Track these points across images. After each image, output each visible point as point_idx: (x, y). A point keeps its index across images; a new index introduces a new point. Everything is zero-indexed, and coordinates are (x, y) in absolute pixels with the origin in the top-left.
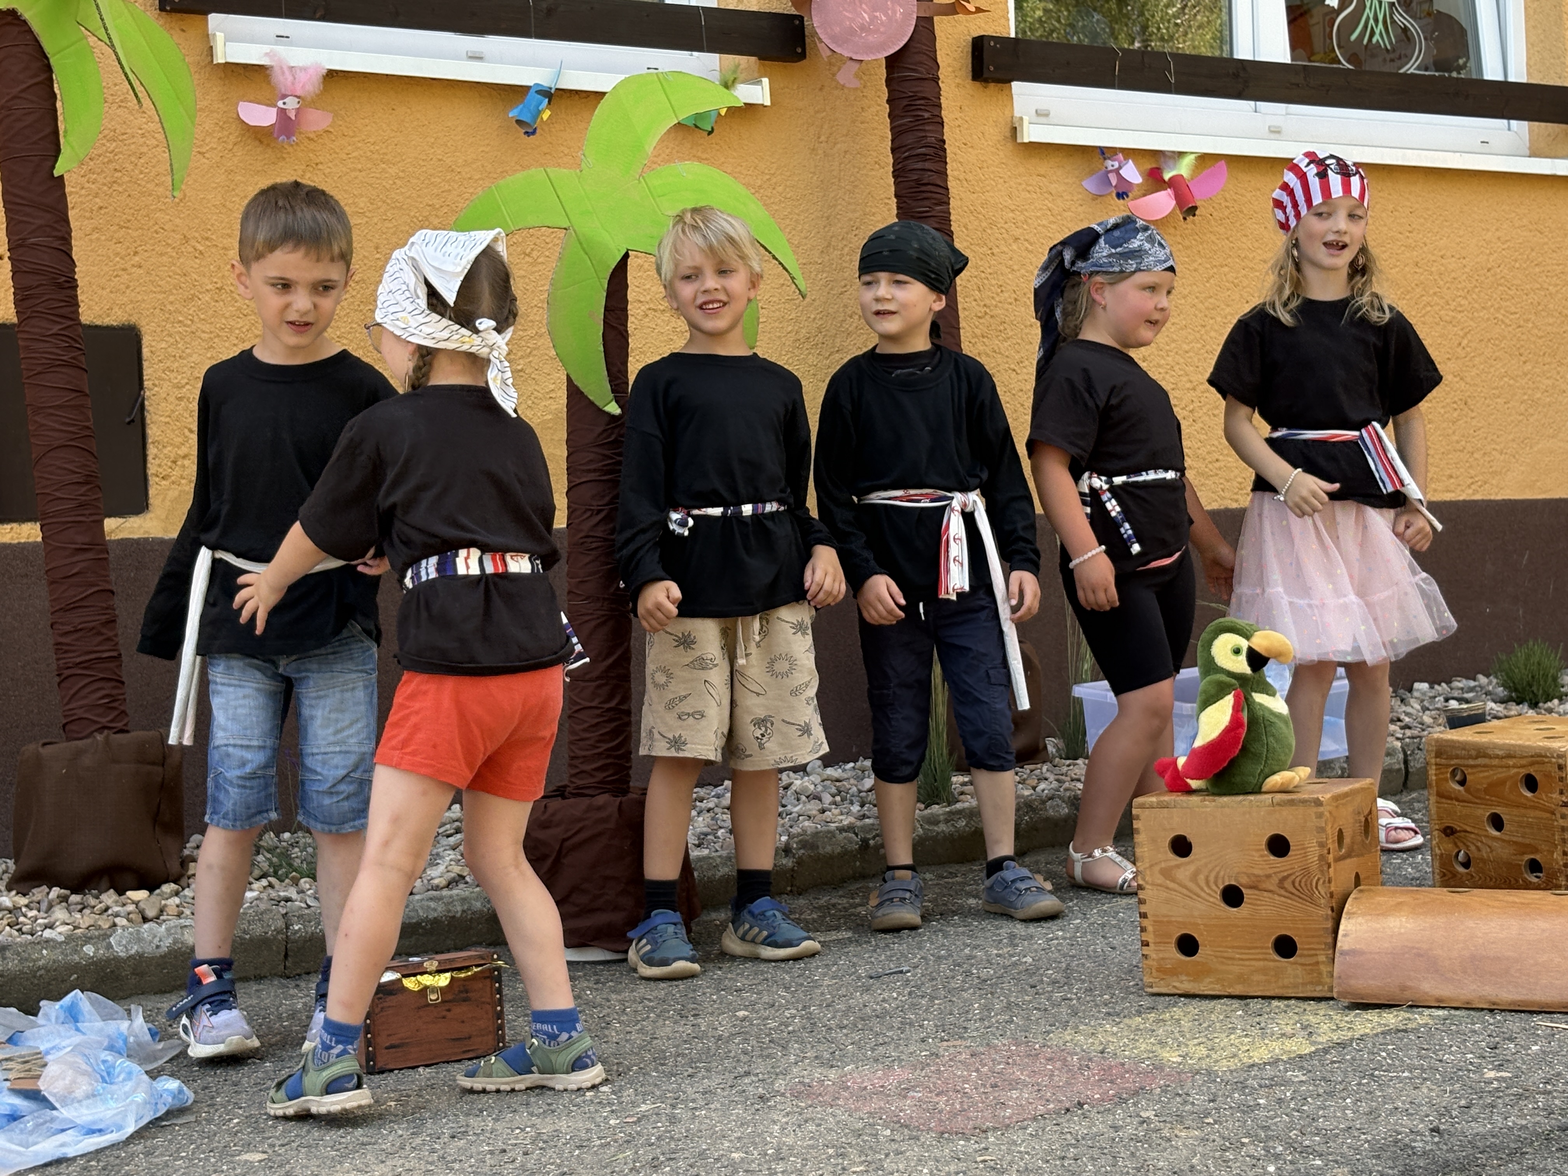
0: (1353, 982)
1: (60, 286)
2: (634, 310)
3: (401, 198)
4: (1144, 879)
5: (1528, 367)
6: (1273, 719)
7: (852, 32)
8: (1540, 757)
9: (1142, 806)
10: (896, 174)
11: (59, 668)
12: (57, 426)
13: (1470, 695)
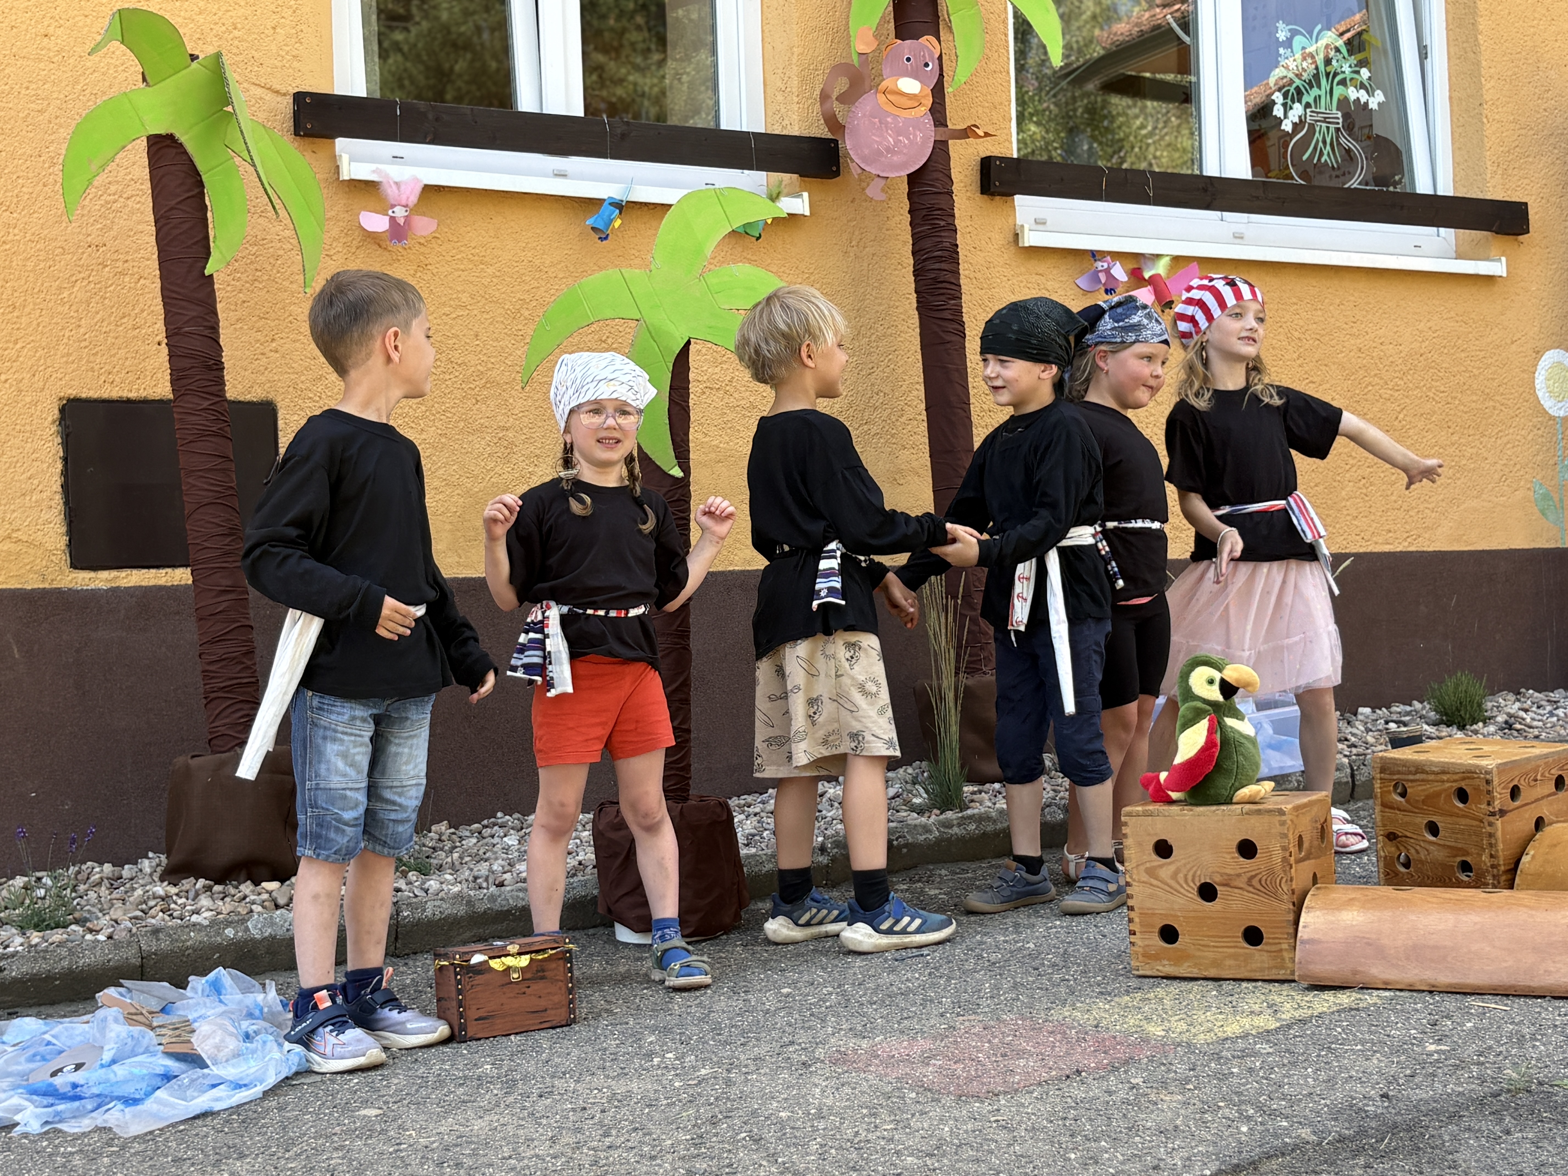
0: (1311, 967)
1: (209, 368)
2: (694, 388)
3: (497, 294)
4: (1131, 877)
5: (1455, 438)
6: (1243, 741)
7: (879, 153)
8: (1470, 773)
9: (1129, 815)
10: (917, 273)
11: (205, 692)
12: (206, 487)
13: (1407, 718)
